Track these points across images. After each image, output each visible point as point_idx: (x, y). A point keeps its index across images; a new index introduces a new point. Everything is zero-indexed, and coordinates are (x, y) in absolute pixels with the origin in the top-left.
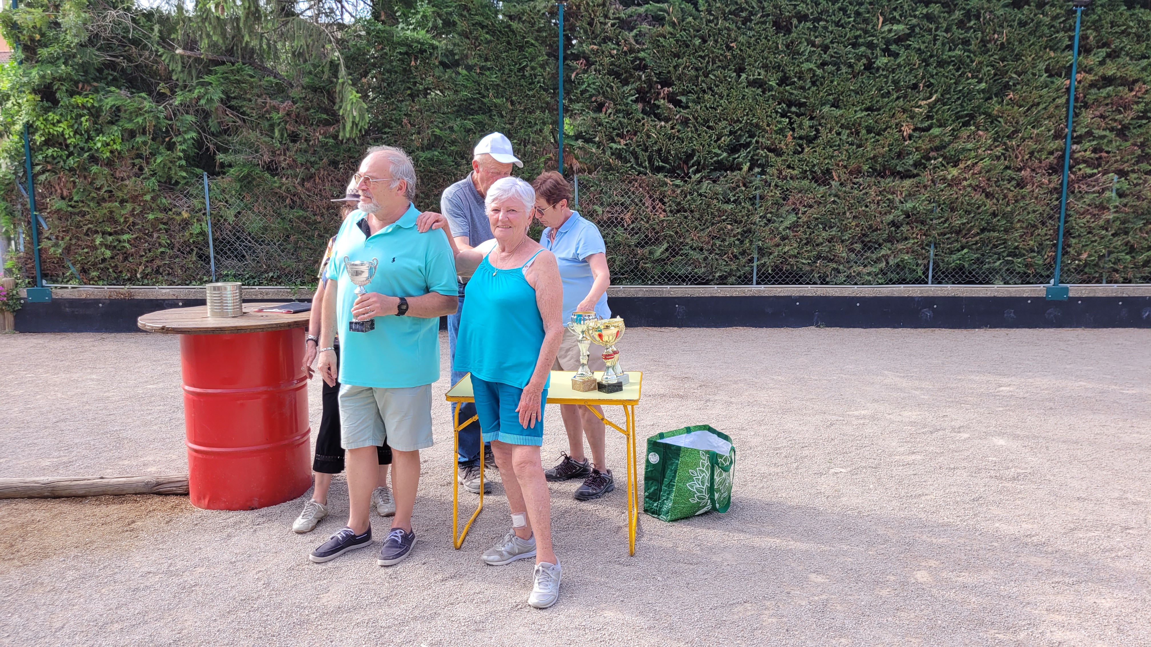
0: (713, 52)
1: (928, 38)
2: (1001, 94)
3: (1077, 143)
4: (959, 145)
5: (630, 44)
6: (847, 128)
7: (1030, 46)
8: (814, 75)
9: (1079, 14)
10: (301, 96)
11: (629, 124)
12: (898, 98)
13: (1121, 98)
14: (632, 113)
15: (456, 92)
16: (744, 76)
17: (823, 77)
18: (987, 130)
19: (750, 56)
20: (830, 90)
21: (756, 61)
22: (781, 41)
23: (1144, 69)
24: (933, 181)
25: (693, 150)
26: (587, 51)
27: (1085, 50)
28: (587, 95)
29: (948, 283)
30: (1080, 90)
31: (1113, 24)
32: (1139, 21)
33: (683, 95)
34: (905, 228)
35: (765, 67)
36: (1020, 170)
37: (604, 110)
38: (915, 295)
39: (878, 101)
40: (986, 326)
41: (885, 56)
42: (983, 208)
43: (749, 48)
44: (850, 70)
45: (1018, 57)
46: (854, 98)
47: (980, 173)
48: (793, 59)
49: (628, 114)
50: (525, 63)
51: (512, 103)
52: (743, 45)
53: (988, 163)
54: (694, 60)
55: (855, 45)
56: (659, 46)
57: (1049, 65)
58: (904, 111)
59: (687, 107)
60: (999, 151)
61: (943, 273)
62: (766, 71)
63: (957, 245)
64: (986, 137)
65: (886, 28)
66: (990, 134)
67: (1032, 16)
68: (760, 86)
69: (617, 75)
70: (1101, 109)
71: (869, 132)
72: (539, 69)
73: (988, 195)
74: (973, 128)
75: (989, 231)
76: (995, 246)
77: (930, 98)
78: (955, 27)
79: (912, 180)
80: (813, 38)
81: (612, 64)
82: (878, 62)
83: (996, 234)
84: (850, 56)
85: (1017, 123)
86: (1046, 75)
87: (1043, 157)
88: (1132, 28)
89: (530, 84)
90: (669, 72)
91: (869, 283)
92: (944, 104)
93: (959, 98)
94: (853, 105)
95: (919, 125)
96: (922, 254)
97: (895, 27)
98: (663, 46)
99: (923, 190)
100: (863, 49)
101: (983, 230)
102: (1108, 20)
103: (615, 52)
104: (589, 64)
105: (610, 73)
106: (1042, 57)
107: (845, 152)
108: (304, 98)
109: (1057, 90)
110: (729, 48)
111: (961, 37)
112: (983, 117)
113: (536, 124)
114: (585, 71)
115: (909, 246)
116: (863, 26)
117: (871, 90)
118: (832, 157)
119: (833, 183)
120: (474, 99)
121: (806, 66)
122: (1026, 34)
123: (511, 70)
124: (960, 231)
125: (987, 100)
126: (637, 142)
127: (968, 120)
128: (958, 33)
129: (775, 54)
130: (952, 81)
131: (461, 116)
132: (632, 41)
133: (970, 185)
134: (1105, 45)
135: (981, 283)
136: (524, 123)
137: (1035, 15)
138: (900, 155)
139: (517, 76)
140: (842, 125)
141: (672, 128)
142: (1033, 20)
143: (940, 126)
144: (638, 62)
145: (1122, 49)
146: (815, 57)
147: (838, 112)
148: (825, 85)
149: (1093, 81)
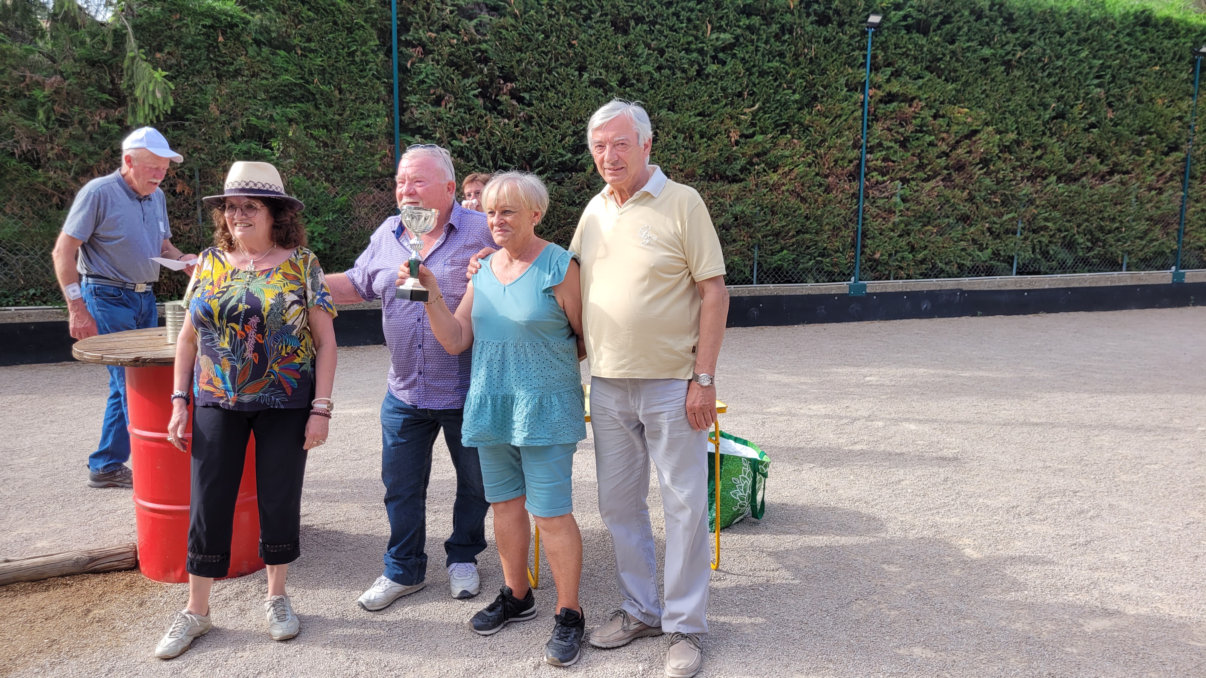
0: (555, 49)
1: (751, 48)
2: (810, 105)
3: (871, 153)
4: (778, 152)
5: (472, 34)
6: (683, 132)
7: (833, 62)
8: (652, 78)
9: (870, 34)
10: (74, 70)
11: (471, 120)
12: (726, 105)
13: (904, 113)
14: (474, 108)
15: (275, 76)
16: (586, 75)
17: (660, 81)
18: (800, 138)
19: (591, 55)
20: (667, 93)
21: (597, 61)
22: (621, 40)
23: (920, 88)
24: (757, 185)
25: (538, 150)
26: (424, 39)
27: (875, 68)
28: (425, 86)
29: (768, 283)
30: (872, 104)
31: (897, 46)
32: (916, 45)
33: (525, 91)
34: (733, 231)
35: (606, 67)
36: (827, 176)
37: (443, 103)
38: (743, 295)
39: (709, 107)
40: (804, 323)
41: (714, 63)
42: (798, 212)
43: (590, 46)
44: (684, 75)
45: (823, 72)
46: (688, 104)
47: (796, 178)
48: (632, 60)
49: (470, 109)
50: (354, 48)
51: (341, 91)
52: (584, 43)
53: (802, 169)
54: (537, 56)
55: (688, 51)
56: (501, 38)
57: (847, 80)
58: (732, 118)
59: (530, 105)
60: (810, 158)
61: (765, 273)
62: (607, 71)
63: (778, 247)
64: (800, 145)
65: (714, 36)
66: (803, 143)
67: (834, 34)
68: (601, 86)
69: (458, 67)
70: (888, 122)
71: (702, 137)
72: (372, 55)
73: (803, 200)
74: (789, 136)
75: (803, 233)
76: (808, 248)
77: (753, 106)
78: (772, 40)
79: (739, 184)
80: (649, 41)
81: (451, 54)
82: (708, 69)
83: (808, 236)
84: (684, 61)
85: (824, 132)
86: (845, 89)
87: (846, 165)
88: (910, 50)
89: (361, 71)
90: (512, 67)
92: (765, 113)
93: (777, 108)
94: (687, 110)
95: (745, 132)
96: (748, 256)
97: (722, 36)
98: (506, 39)
99: (748, 194)
100: (695, 55)
101: (798, 232)
102: (893, 41)
103: (455, 41)
104: (427, 52)
105: (451, 64)
106: (842, 72)
107: (681, 156)
108: (79, 74)
109: (855, 104)
110: (571, 46)
111: (777, 49)
112: (797, 126)
113: (369, 116)
114: (421, 61)
115: (738, 247)
116: (695, 32)
117: (703, 96)
118: (670, 160)
120: (296, 85)
121: (644, 68)
122: (830, 50)
123: (338, 54)
124: (780, 233)
125: (799, 109)
126: (480, 139)
127: (784, 128)
128: (777, 46)
129: (615, 54)
130: (772, 91)
131: (281, 103)
132: (473, 31)
133: (788, 190)
134: (889, 65)
135: (796, 282)
136: (355, 114)
137: (837, 33)
138: (729, 160)
139: (346, 61)
140: (678, 129)
141: (516, 126)
142: (835, 38)
143: (762, 134)
144: (479, 54)
145: (903, 69)
146: (652, 60)
147: (673, 116)
148: (662, 89)
149: (882, 97)
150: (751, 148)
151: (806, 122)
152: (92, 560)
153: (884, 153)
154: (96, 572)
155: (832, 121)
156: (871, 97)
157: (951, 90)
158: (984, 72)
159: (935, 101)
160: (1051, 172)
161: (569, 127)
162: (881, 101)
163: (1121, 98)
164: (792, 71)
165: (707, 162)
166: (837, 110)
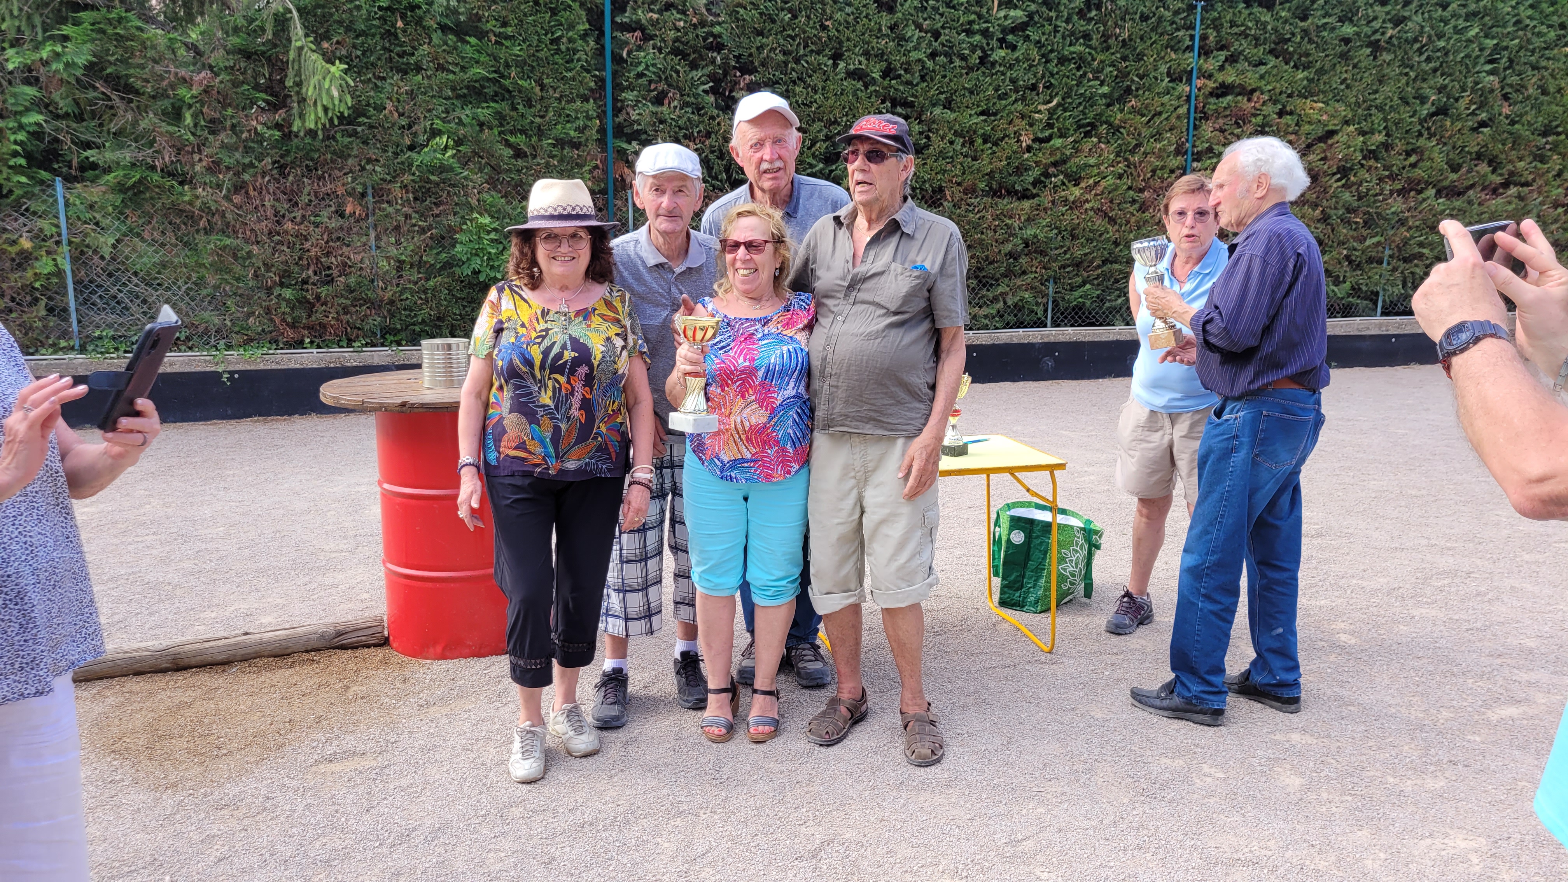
0: (804, 32)
1: (1048, 28)
2: (1122, 100)
3: (1198, 160)
4: (1081, 160)
5: (702, 15)
6: (961, 136)
7: (1152, 45)
8: (923, 67)
9: (1199, 9)
10: (227, 64)
11: (700, 122)
12: (1016, 101)
13: (1241, 109)
14: (703, 108)
15: (463, 69)
16: (842, 65)
17: (934, 71)
18: (1109, 142)
19: (848, 40)
20: (942, 87)
21: (855, 46)
22: (885, 19)
23: (1262, 77)
24: (1053, 202)
26: (643, 21)
27: (1205, 52)
28: (643, 81)
29: (1066, 325)
30: (1201, 98)
31: (1233, 24)
32: (1257, 22)
34: (1023, 260)
35: (866, 54)
36: (1141, 191)
37: (666, 101)
38: (1035, 341)
39: (994, 104)
40: (1110, 376)
41: (1001, 48)
42: (1106, 236)
43: (848, 28)
44: (964, 64)
45: (1140, 57)
46: (968, 99)
47: (1103, 193)
48: (899, 45)
49: (698, 109)
50: (559, 33)
51: (542, 87)
52: (840, 24)
53: (1111, 182)
54: (781, 41)
55: (969, 32)
56: (738, 20)
57: (1170, 68)
58: (1023, 117)
60: (1121, 167)
61: (1062, 314)
62: (868, 60)
63: (1079, 280)
64: (1108, 152)
65: (1002, 14)
66: (1112, 148)
67: (1154, 9)
68: (860, 79)
69: (685, 56)
70: (1221, 121)
71: (985, 142)
72: (580, 42)
73: (1112, 221)
74: (1095, 140)
75: (1111, 263)
76: (1117, 281)
77: (1049, 102)
78: (1075, 18)
79: (1031, 201)
80: (921, 20)
81: (676, 40)
82: (994, 56)
83: (1117, 266)
84: (964, 46)
85: (1139, 135)
86: (1167, 80)
87: (1166, 175)
88: (1250, 29)
89: (567, 62)
90: (751, 55)
91: (986, 327)
92: (1065, 110)
93: (1080, 104)
94: (967, 107)
95: (1040, 135)
96: (1041, 292)
97: (1012, 13)
98: (744, 20)
99: (1043, 214)
100: (978, 37)
101: (1105, 262)
102: (1228, 18)
103: (682, 24)
104: (646, 38)
105: (675, 52)
106: (1163, 58)
107: (959, 166)
108: (232, 68)
109: (1179, 98)
110: (824, 28)
111: (1082, 29)
112: (1105, 126)
113: (577, 118)
114: (640, 48)
115: (1029, 281)
116: (977, 9)
117: (987, 89)
118: (945, 171)
119: (945, 204)
120: (489, 80)
121: (915, 55)
122: (1148, 30)
123: (539, 41)
124: (1081, 262)
125: (1108, 105)
126: (711, 146)
127: (1089, 130)
128: (1081, 25)
129: (878, 38)
130: (1074, 82)
131: (471, 103)
132: (704, 10)
133: (1092, 209)
134: (1222, 48)
135: (1101, 325)
136: (560, 116)
137: (1157, 8)
138: (1020, 170)
139: (549, 50)
140: (956, 131)
142: (1154, 14)
143: (1060, 137)
144: (711, 39)
145: (1240, 53)
146: (924, 45)
147: (950, 115)
148: (936, 81)
149: (1213, 88)
150: (1047, 155)
151: (1117, 122)
152: (339, 634)
154: (344, 648)
155: (1149, 121)
156: (1199, 89)
157: (1302, 80)
158: (1344, 56)
159: (1281, 93)
160: (1428, 184)
161: (820, 131)
162: (1211, 94)
163: (1520, 88)
164: (1101, 57)
165: (991, 174)
166: (1156, 106)
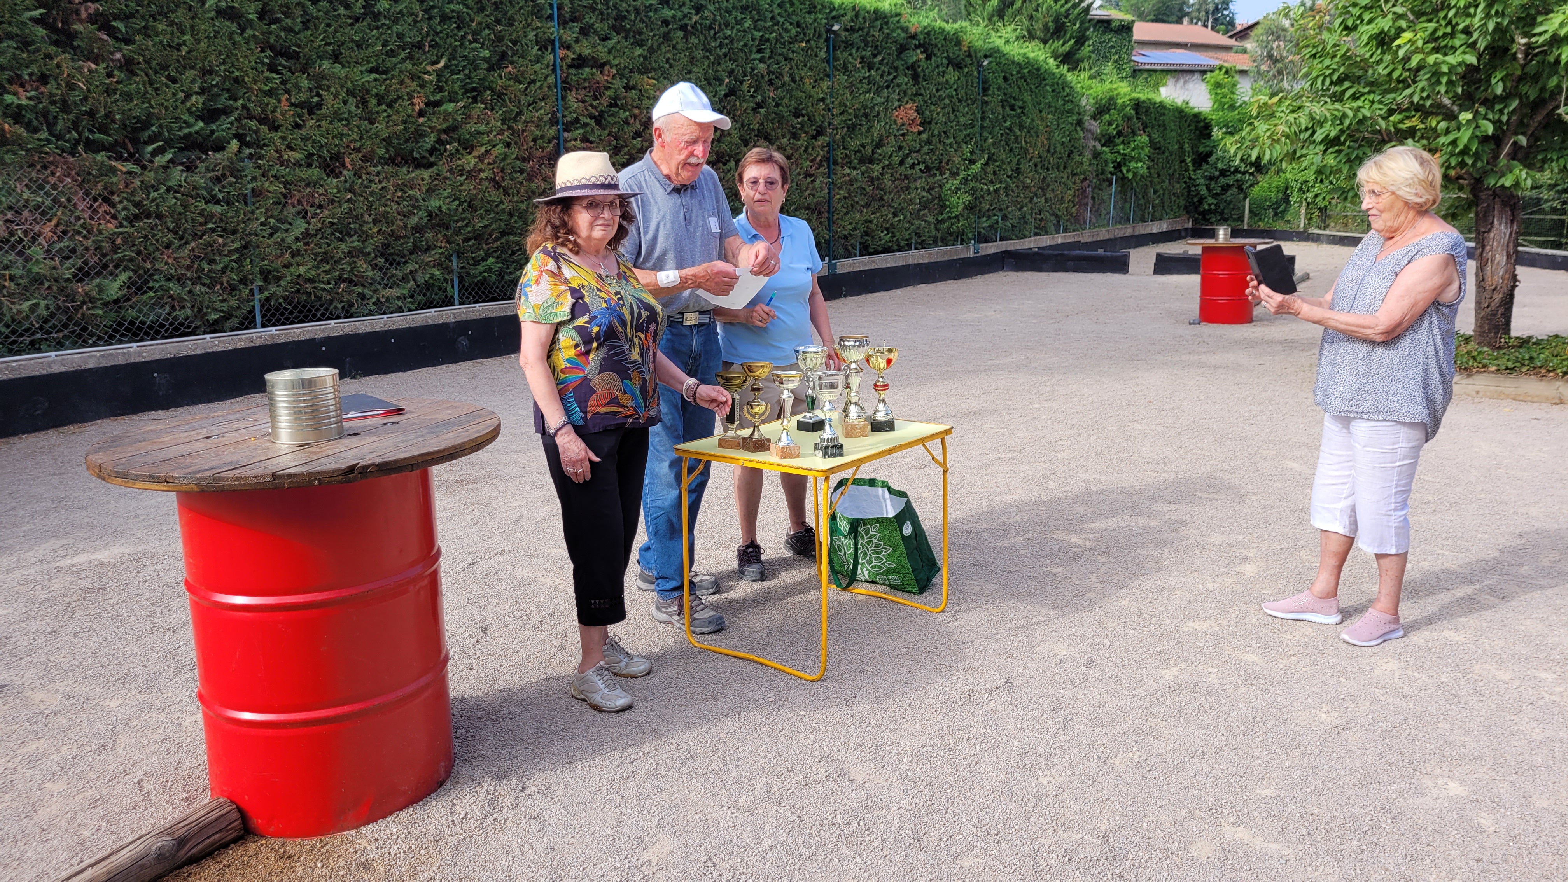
2: (500, 65)
3: (567, 130)
4: (471, 127)
6: (354, 95)
7: (519, 10)
8: (305, 12)
11: (31, 61)
12: (405, 59)
13: (596, 82)
18: (494, 109)
20: (328, 37)
23: (609, 51)
24: (450, 171)
27: (563, 22)
29: (472, 302)
30: (564, 69)
34: (429, 235)
38: (448, 321)
39: (384, 61)
42: (502, 207)
45: (511, 22)
46: (357, 54)
47: (495, 162)
49: (26, 43)
53: (501, 150)
57: (537, 35)
58: (413, 77)
59: (128, 41)
60: (507, 136)
61: (467, 290)
63: (481, 253)
64: (495, 119)
66: (498, 115)
70: (582, 93)
71: (379, 103)
73: (505, 191)
74: (481, 105)
75: (509, 234)
76: (513, 253)
77: (437, 62)
79: (430, 170)
83: (511, 238)
85: (519, 102)
87: (545, 145)
91: (400, 310)
92: (452, 72)
93: (465, 66)
94: (357, 63)
95: (431, 98)
96: (447, 268)
99: (442, 184)
101: (503, 234)
106: (530, 25)
107: (355, 130)
109: (547, 67)
112: (488, 92)
115: (437, 256)
117: (375, 44)
118: (342, 134)
119: (345, 172)
124: (481, 235)
125: (489, 70)
126: (50, 94)
127: (476, 95)
130: (457, 43)
133: (487, 178)
140: (348, 90)
143: (451, 101)
145: (591, 26)
147: (340, 71)
149: (573, 59)
150: (441, 120)
151: (499, 88)
152: (182, 842)
153: (581, 131)
154: (195, 860)
155: (526, 88)
156: (562, 59)
157: (639, 56)
158: (666, 37)
159: (625, 67)
162: (570, 66)
163: (780, 75)
164: (478, 19)
165: (388, 141)
166: (530, 75)
